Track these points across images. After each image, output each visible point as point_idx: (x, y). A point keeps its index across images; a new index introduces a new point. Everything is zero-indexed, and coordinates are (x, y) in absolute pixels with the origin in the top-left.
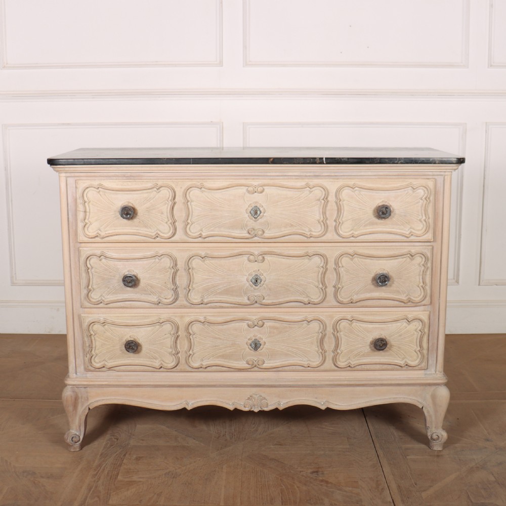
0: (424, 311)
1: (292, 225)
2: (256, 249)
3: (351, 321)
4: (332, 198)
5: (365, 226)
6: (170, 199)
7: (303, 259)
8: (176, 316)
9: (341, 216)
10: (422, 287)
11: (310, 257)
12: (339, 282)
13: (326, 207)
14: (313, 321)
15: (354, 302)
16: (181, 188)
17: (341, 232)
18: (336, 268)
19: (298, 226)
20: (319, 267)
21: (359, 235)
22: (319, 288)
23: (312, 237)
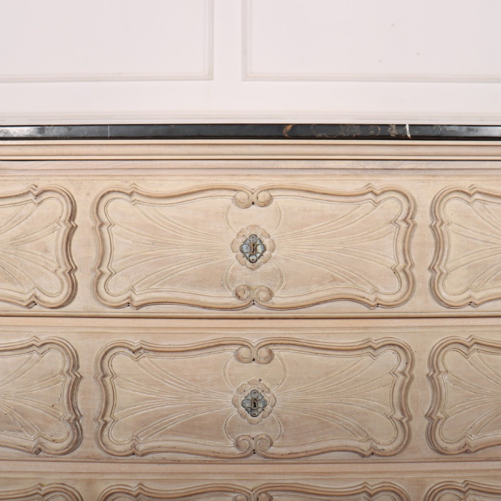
1: (334, 279)
3: (464, 493)
4: (423, 218)
5: (496, 280)
6: (63, 218)
7: (360, 355)
8: (76, 481)
9: (445, 258)
11: (375, 349)
12: (439, 408)
13: (411, 236)
14: (381, 494)
15: (473, 450)
16: (88, 194)
17: (444, 294)
18: (433, 374)
19: (348, 280)
20: (396, 373)
21: (485, 300)
22: (393, 419)
23: (379, 306)
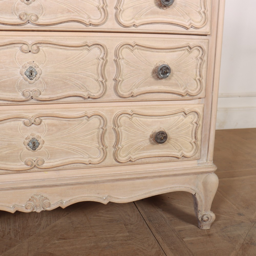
0: (199, 104)
1: (69, 11)
2: (30, 38)
3: (131, 115)
5: (146, 15)
7: (82, 50)
9: (122, 3)
10: (199, 80)
11: (89, 47)
12: (119, 75)
14: (93, 117)
15: (135, 95)
17: (122, 21)
18: (117, 59)
19: (76, 12)
20: (99, 58)
21: (141, 24)
22: (98, 81)
23: (91, 25)
